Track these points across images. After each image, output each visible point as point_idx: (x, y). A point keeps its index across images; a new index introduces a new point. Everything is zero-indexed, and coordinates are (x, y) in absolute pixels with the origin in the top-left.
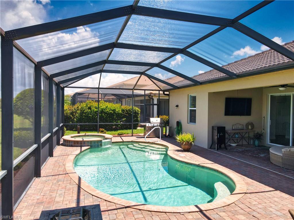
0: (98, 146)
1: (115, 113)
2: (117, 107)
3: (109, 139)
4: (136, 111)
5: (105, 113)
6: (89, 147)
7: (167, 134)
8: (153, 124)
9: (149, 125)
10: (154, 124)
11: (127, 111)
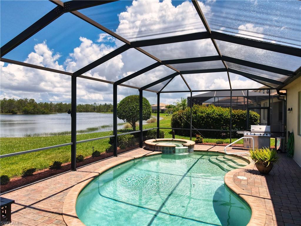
0: (170, 153)
1: (223, 118)
2: (226, 112)
3: (187, 146)
4: (252, 116)
5: (211, 118)
6: (161, 152)
7: (278, 148)
8: (253, 133)
9: (247, 134)
10: (256, 134)
11: (238, 116)
